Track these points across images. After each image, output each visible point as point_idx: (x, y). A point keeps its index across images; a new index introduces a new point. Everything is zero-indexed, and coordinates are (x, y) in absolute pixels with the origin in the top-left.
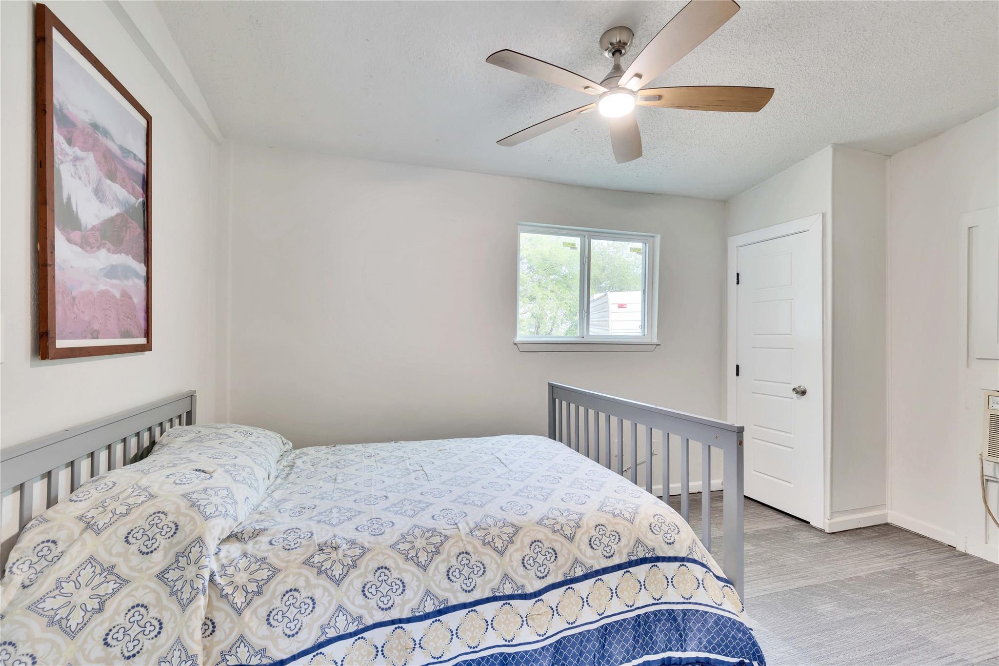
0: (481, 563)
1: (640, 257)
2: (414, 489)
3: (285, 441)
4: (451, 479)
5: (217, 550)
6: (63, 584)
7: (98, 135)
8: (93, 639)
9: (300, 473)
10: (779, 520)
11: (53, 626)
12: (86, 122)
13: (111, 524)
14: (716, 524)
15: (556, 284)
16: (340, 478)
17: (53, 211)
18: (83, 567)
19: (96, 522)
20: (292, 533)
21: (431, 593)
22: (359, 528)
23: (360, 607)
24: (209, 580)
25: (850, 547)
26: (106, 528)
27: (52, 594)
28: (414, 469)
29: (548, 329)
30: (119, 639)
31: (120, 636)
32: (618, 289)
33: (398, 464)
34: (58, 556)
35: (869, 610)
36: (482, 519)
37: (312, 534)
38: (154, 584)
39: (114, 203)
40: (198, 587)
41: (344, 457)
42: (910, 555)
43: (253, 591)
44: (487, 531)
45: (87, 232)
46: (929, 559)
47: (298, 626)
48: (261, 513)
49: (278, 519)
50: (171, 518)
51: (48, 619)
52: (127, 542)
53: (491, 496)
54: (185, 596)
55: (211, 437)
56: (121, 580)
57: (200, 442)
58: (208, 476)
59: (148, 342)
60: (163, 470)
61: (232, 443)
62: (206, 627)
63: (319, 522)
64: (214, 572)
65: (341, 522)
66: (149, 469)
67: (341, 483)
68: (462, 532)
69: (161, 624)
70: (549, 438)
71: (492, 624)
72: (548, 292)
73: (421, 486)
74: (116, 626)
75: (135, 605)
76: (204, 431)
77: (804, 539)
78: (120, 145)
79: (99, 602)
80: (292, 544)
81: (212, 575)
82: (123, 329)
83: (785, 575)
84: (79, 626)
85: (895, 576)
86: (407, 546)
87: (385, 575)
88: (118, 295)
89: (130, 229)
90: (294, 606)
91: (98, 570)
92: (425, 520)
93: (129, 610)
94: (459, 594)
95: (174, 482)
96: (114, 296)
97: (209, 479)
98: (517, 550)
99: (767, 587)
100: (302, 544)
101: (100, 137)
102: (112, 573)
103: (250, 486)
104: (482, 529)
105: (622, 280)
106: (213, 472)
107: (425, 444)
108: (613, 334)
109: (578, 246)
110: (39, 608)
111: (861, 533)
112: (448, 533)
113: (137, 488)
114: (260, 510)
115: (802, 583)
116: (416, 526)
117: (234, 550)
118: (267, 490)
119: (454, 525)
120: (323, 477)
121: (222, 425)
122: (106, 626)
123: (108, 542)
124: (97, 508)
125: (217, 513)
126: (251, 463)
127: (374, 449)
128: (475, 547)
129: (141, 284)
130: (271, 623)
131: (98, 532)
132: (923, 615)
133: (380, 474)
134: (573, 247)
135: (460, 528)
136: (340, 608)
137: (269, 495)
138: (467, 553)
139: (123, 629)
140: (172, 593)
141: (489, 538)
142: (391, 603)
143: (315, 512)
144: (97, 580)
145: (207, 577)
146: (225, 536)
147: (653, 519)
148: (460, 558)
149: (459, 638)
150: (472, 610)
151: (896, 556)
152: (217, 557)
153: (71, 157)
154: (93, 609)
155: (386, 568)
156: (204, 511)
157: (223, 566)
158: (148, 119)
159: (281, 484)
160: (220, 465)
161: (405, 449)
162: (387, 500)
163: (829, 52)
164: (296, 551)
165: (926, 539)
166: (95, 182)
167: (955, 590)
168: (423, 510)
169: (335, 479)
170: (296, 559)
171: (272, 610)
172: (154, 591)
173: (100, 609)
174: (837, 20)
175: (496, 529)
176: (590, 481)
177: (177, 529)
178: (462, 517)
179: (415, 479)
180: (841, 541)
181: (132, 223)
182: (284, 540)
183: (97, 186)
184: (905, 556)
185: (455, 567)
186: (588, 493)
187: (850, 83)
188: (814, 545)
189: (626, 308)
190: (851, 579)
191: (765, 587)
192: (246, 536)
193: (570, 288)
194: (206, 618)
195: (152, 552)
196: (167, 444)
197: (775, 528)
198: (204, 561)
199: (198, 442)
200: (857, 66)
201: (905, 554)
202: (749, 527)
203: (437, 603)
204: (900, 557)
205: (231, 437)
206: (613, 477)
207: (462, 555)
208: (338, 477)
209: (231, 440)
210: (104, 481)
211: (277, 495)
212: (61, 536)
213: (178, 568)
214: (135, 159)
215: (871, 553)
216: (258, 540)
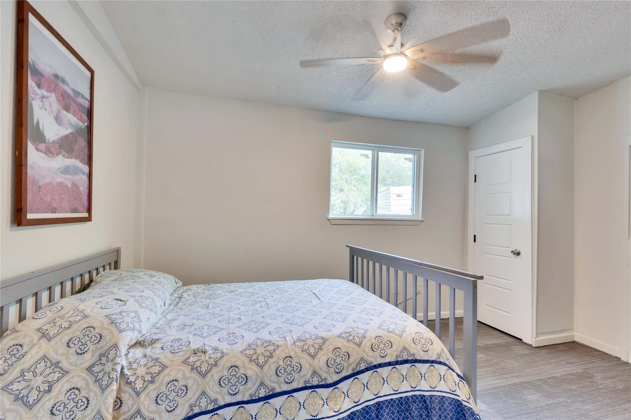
0: (299, 363)
1: (411, 164)
2: (258, 314)
3: (177, 281)
4: (283, 308)
5: (127, 352)
6: (26, 374)
7: (58, 82)
8: (44, 410)
9: (185, 302)
10: (502, 338)
11: (18, 401)
12: (50, 74)
13: (58, 334)
14: (460, 340)
15: (357, 181)
16: (211, 306)
17: (27, 130)
18: (39, 362)
19: (48, 333)
20: (177, 342)
21: (264, 384)
22: (221, 340)
23: (216, 392)
24: (121, 372)
25: (549, 357)
26: (55, 337)
27: (18, 380)
28: (260, 301)
29: (352, 210)
30: (60, 411)
31: (61, 408)
32: (397, 185)
33: (250, 297)
34: (23, 355)
35: (562, 399)
36: (302, 334)
37: (190, 343)
38: (84, 374)
39: (68, 126)
40: (113, 377)
41: (215, 292)
42: (589, 363)
43: (148, 380)
44: (305, 342)
45: (50, 144)
46: (602, 366)
47: (175, 405)
48: (157, 328)
49: (168, 332)
50: (97, 331)
51: (15, 396)
52: (68, 346)
53: (308, 319)
54: (104, 383)
55: (128, 278)
56: (64, 371)
57: (121, 281)
58: (123, 303)
59: (89, 215)
60: (94, 299)
61: (142, 282)
62: (116, 403)
63: (195, 335)
64: (124, 367)
65: (209, 335)
66: (85, 299)
67: (211, 309)
68: (289, 343)
69: (88, 401)
70: (350, 281)
71: (303, 405)
72: (352, 187)
73: (263, 312)
74: (59, 402)
75: (72, 388)
76: (124, 274)
77: (518, 351)
78: (73, 89)
79: (48, 386)
80: (176, 349)
81: (122, 368)
82: (72, 207)
83: (505, 374)
84: (35, 402)
85: (580, 377)
86: (252, 352)
87: (235, 372)
88: (69, 185)
89: (78, 143)
90: (174, 392)
91: (49, 364)
92: (265, 335)
93: (68, 392)
94: (282, 385)
95: (101, 307)
96: (67, 186)
97: (124, 305)
98: (324, 354)
99: (493, 382)
100: (183, 349)
101: (60, 83)
102: (58, 367)
103: (151, 310)
104: (302, 341)
105: (400, 179)
106: (126, 301)
107: (268, 284)
108: (393, 214)
109: (370, 156)
110: (9, 389)
111: (556, 348)
112: (279, 343)
113: (76, 311)
114: (157, 327)
115: (517, 380)
116: (258, 339)
117: (138, 352)
118: (163, 313)
119: (283, 338)
120: (200, 305)
121: (136, 270)
122: (53, 402)
123: (55, 346)
124: (50, 324)
125: (128, 328)
126: (153, 295)
127: (234, 287)
128: (296, 353)
129: (85, 178)
130: (158, 402)
131: (49, 340)
132: (598, 403)
133: (237, 304)
134: (367, 157)
135: (288, 339)
136: (204, 393)
137: (164, 317)
138: (290, 357)
139: (63, 404)
140: (96, 381)
141: (306, 347)
142: (237, 390)
143: (193, 328)
144: (48, 371)
145: (119, 371)
146: (132, 343)
147: (415, 335)
148: (285, 361)
149: (281, 414)
150: (290, 396)
151: (580, 363)
152: (127, 357)
153: (40, 96)
154: (44, 390)
155: (236, 367)
156: (119, 326)
157: (130, 363)
158: (92, 72)
159: (173, 309)
160: (132, 296)
161: (254, 287)
162: (240, 321)
163: (536, 30)
164: (178, 354)
165: (601, 352)
166: (56, 112)
167: (620, 387)
168: (263, 328)
169: (208, 307)
170: (178, 360)
171: (159, 394)
172: (84, 379)
173: (49, 390)
174: (541, 8)
175: (311, 341)
176: (374, 310)
177: (101, 338)
178: (289, 333)
179: (260, 307)
180: (543, 352)
181: (80, 139)
182: (171, 346)
183: (57, 114)
184: (586, 364)
185: (282, 367)
186: (372, 317)
187: (551, 50)
188: (525, 354)
189: (402, 197)
190: (550, 378)
191: (492, 382)
192: (146, 344)
193: (367, 184)
194: (116, 397)
195: (84, 353)
196: (100, 282)
197: (499, 343)
198: (118, 360)
199: (119, 281)
200: (555, 39)
201: (586, 362)
202: (482, 342)
203: (267, 391)
204: (582, 364)
205: (141, 278)
206: (390, 308)
207: (288, 358)
208: (210, 305)
209: (141, 280)
210: (56, 306)
211: (169, 317)
212: (26, 341)
213: (101, 364)
214: (83, 98)
215: (563, 361)
216: (154, 346)
